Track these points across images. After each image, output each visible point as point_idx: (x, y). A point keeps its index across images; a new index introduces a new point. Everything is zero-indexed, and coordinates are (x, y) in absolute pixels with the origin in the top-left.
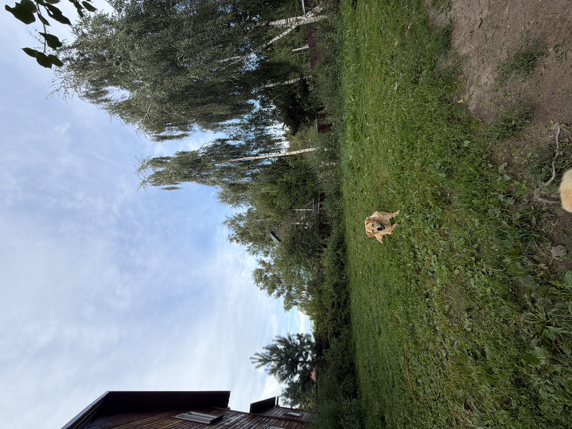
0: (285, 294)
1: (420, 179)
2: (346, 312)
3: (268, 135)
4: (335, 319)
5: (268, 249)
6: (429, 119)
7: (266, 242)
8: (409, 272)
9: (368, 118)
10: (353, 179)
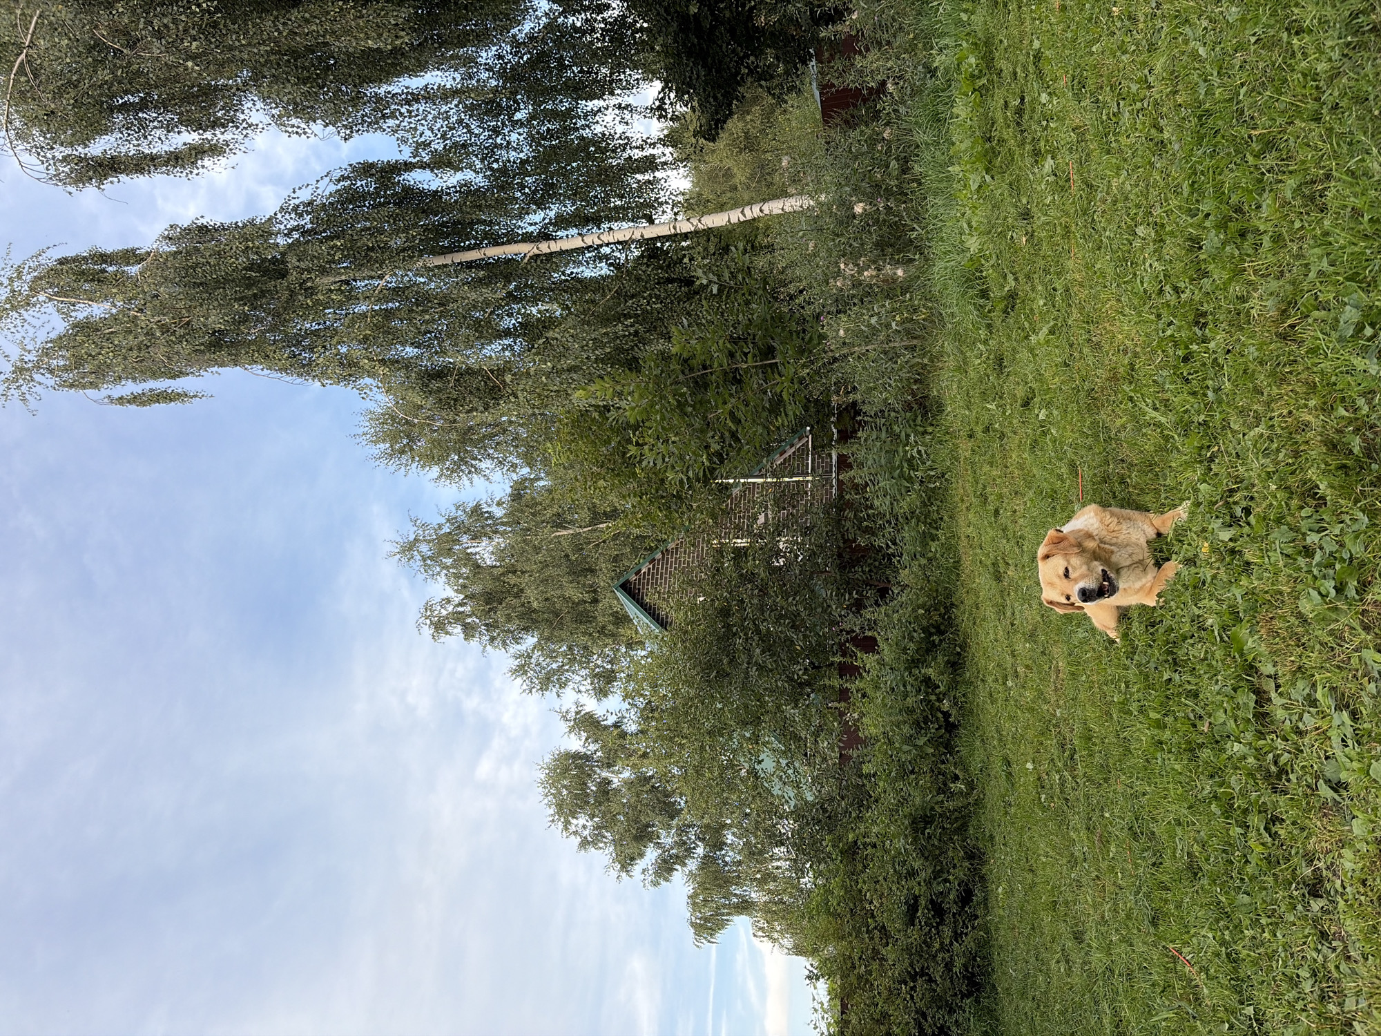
0: (692, 865)
1: (1273, 374)
2: (969, 942)
3: (595, 141)
4: (923, 973)
5: (610, 662)
6: (1311, 105)
7: (602, 631)
8: (1236, 781)
9: (1047, 69)
10: (986, 342)
